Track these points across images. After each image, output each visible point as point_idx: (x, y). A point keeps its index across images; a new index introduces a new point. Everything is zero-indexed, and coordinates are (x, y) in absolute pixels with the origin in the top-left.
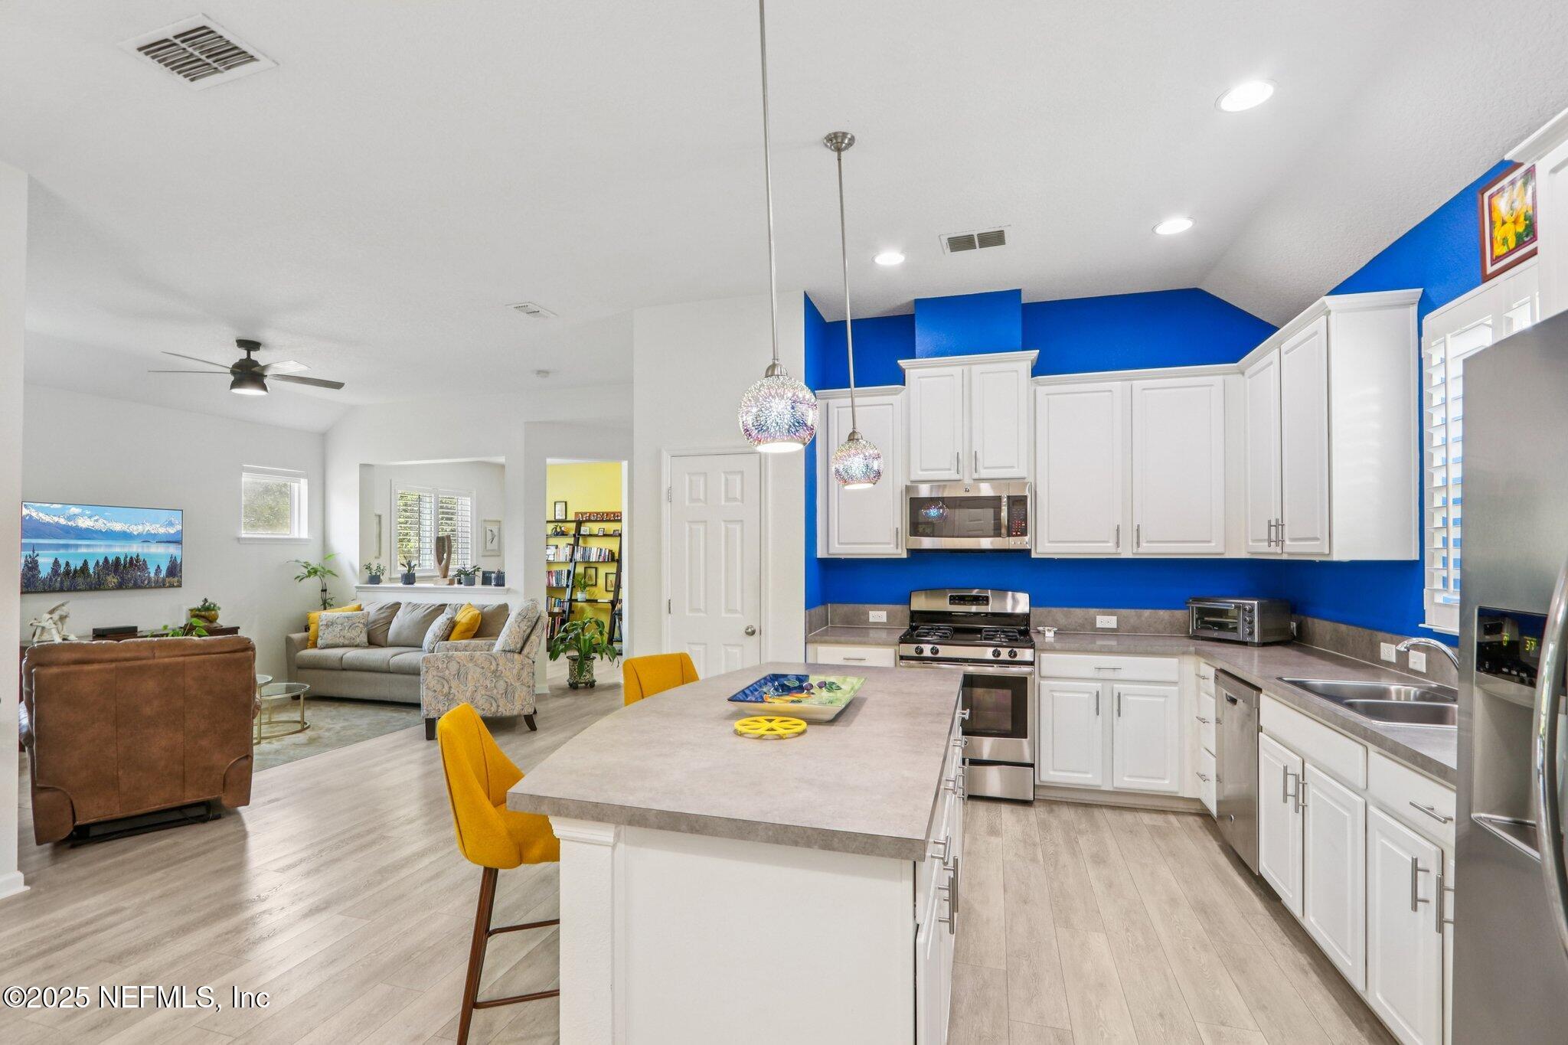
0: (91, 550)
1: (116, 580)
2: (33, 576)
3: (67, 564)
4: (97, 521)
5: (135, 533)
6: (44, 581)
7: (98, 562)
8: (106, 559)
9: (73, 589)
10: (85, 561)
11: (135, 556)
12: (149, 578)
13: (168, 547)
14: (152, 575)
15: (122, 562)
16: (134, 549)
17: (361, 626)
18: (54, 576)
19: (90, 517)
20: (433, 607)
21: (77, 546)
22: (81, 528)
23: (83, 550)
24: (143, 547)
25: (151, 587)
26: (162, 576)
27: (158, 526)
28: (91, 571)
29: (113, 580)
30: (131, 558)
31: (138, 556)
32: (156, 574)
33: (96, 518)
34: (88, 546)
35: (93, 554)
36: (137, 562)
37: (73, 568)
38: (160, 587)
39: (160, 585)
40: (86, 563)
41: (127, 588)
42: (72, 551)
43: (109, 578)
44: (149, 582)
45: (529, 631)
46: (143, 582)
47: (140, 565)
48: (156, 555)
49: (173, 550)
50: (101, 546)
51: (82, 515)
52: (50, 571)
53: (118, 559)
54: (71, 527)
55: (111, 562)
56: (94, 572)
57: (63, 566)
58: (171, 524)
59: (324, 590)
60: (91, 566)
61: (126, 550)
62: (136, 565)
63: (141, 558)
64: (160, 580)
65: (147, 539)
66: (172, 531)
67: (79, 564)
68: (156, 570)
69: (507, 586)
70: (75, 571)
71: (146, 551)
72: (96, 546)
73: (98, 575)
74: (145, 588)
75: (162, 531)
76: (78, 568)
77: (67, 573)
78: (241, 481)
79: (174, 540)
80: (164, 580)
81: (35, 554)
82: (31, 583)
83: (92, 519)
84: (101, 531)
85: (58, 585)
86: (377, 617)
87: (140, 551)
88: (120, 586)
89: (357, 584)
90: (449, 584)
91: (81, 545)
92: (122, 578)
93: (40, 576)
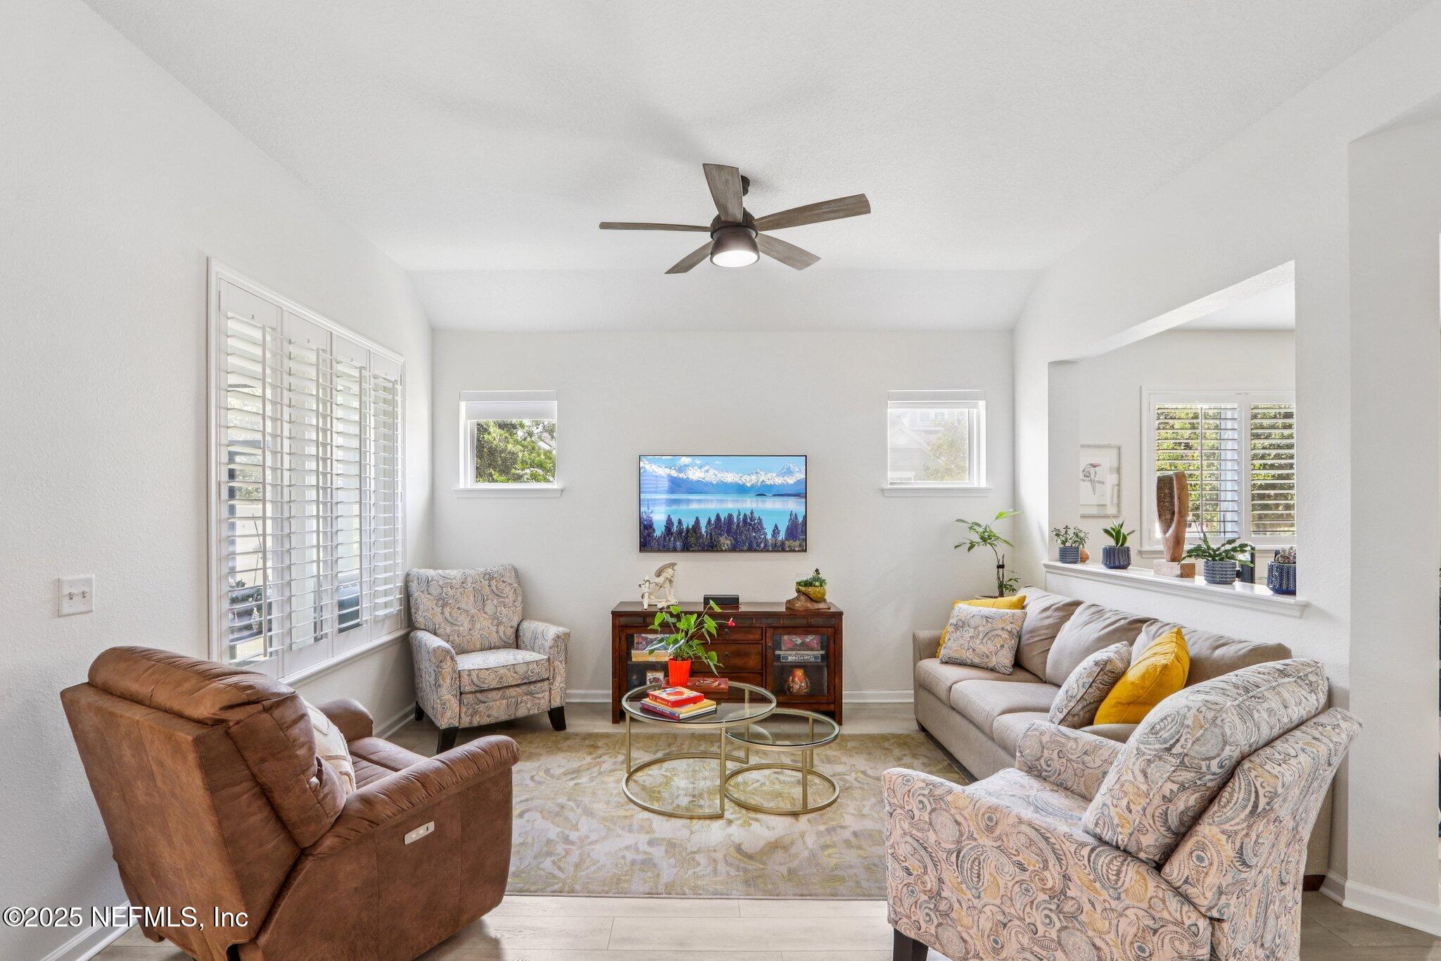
0: (703, 506)
1: (729, 542)
2: (649, 535)
3: (680, 522)
4: (707, 471)
5: (748, 485)
6: (658, 540)
7: (710, 520)
8: (718, 517)
9: (686, 548)
10: (697, 518)
11: (748, 513)
12: (766, 540)
13: (787, 501)
14: (769, 536)
15: (735, 520)
16: (748, 505)
17: (1005, 635)
18: (668, 535)
19: (700, 468)
20: (1122, 622)
21: (688, 501)
22: (692, 480)
23: (694, 506)
24: (757, 501)
25: (768, 551)
26: (780, 538)
27: (774, 475)
28: (703, 530)
29: (726, 541)
30: (745, 515)
31: (752, 513)
32: (773, 536)
33: (706, 468)
34: (699, 501)
35: (705, 511)
36: (751, 520)
37: (685, 526)
38: (778, 551)
39: (779, 548)
40: (697, 521)
41: (741, 551)
42: (683, 507)
43: (722, 539)
44: (765, 545)
45: (1190, 800)
46: (759, 546)
47: (755, 524)
48: (772, 513)
49: (794, 506)
50: (712, 500)
51: (692, 465)
52: (663, 529)
53: (730, 516)
54: (682, 479)
55: (723, 519)
56: (706, 532)
57: (676, 524)
58: (789, 472)
59: (1001, 567)
60: (703, 524)
61: (739, 506)
62: (750, 525)
63: (756, 515)
64: (779, 544)
65: (762, 492)
66: (791, 481)
67: (691, 523)
68: (774, 531)
69: (1301, 597)
70: (688, 530)
71: (761, 506)
72: (707, 500)
73: (711, 534)
74: (762, 551)
75: (779, 481)
76: (691, 527)
77: (680, 532)
78: (886, 412)
79: (793, 492)
80: (783, 543)
81: (650, 511)
82: (648, 540)
83: (703, 470)
84: (711, 483)
85: (671, 545)
86: (1039, 624)
87: (754, 506)
88: (734, 549)
89: (1046, 561)
90: (1182, 576)
91: (692, 500)
92: (735, 539)
93: (655, 535)
